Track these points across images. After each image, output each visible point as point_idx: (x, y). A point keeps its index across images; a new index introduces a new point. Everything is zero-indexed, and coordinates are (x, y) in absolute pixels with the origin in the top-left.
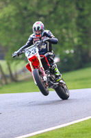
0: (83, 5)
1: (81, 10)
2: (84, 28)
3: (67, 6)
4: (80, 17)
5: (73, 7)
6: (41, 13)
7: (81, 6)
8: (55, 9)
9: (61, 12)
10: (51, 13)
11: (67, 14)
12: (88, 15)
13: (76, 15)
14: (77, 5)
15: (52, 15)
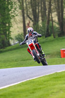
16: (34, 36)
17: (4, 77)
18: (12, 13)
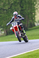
0: (23, 5)
1: (22, 7)
2: (23, 15)
3: (16, 6)
4: (22, 10)
5: (19, 6)
6: (5, 9)
7: (22, 6)
8: (11, 7)
9: (13, 8)
10: (9, 8)
11: (16, 9)
12: (25, 9)
13: (20, 9)
14: (21, 5)
15: (10, 10)
16: (18, 18)
17: (31, 45)
18: (36, 7)
